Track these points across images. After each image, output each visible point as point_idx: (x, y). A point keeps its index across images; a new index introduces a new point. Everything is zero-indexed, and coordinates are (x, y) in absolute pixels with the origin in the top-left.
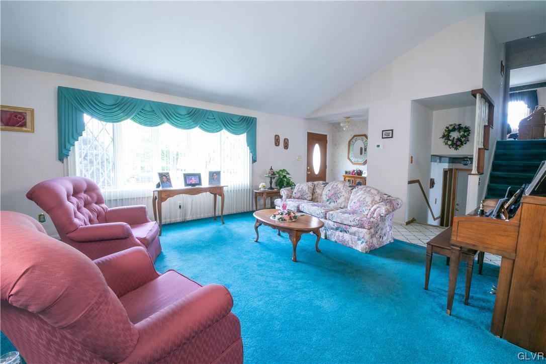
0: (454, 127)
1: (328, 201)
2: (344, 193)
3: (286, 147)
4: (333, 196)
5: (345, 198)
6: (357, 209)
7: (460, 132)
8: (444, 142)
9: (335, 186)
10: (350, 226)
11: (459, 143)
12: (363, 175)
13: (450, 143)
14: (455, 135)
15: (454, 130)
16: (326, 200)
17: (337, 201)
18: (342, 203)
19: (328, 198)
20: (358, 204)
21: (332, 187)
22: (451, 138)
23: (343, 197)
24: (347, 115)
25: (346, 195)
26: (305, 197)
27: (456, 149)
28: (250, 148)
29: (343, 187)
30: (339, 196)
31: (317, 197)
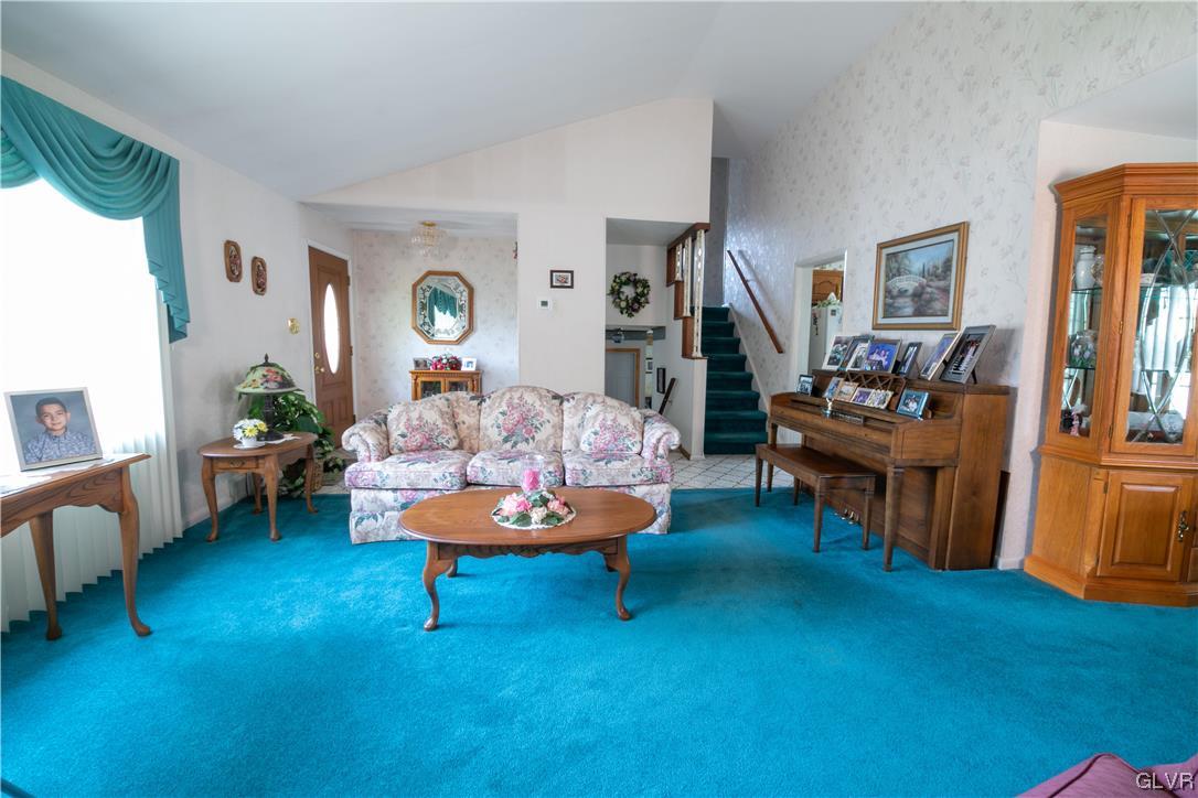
0: (628, 279)
1: (506, 440)
2: (547, 415)
3: (260, 286)
4: (520, 426)
5: (553, 427)
6: (611, 446)
7: (636, 288)
8: (614, 302)
9: (516, 401)
10: (629, 486)
11: (636, 306)
12: (464, 369)
13: (623, 304)
14: (628, 291)
15: (627, 282)
16: (501, 439)
17: (533, 438)
18: (548, 439)
19: (505, 434)
20: (608, 436)
21: (510, 405)
22: (623, 297)
23: (547, 425)
24: (431, 218)
25: (555, 419)
26: (440, 440)
27: (630, 315)
28: (160, 280)
29: (540, 400)
30: (536, 423)
31: (469, 436)
